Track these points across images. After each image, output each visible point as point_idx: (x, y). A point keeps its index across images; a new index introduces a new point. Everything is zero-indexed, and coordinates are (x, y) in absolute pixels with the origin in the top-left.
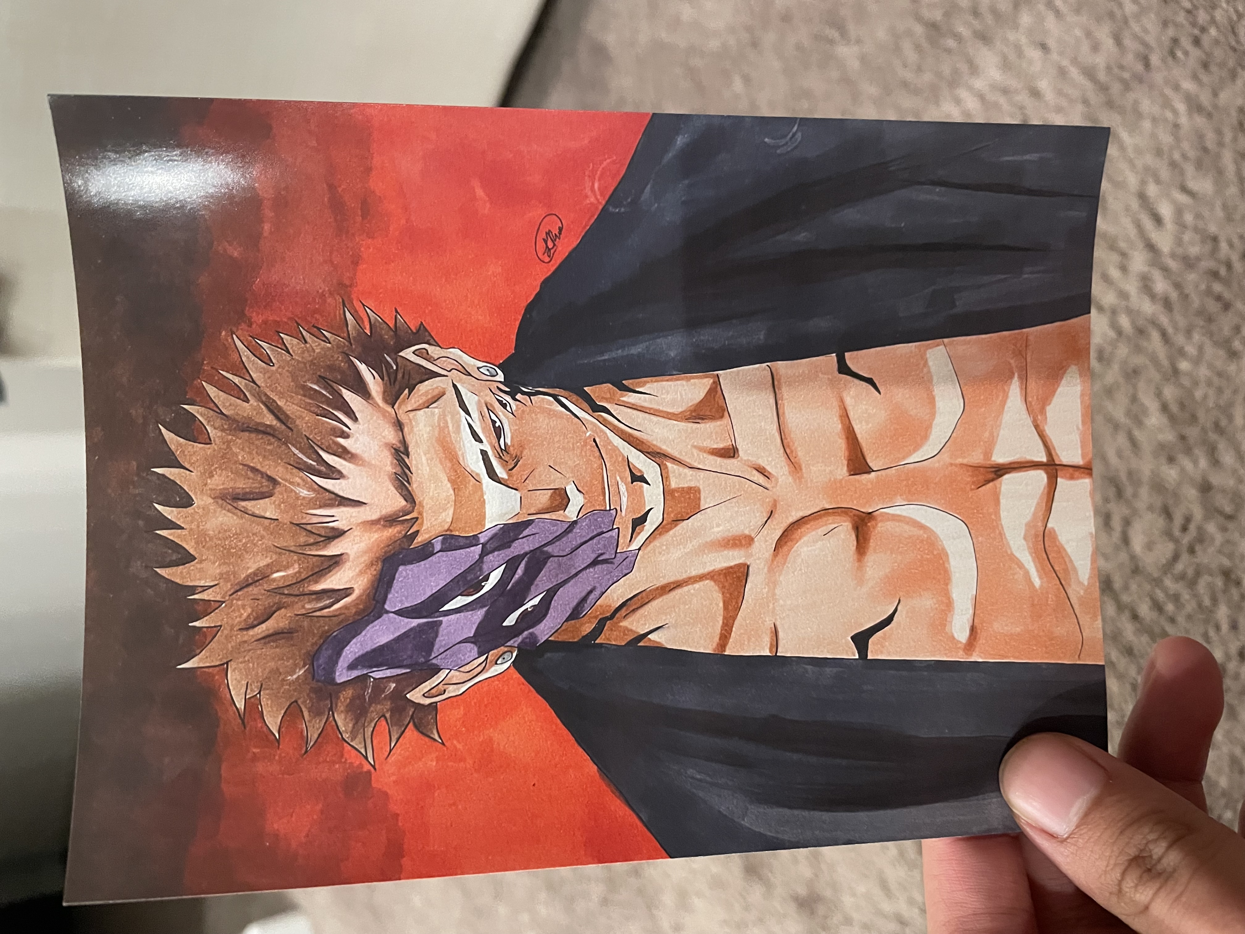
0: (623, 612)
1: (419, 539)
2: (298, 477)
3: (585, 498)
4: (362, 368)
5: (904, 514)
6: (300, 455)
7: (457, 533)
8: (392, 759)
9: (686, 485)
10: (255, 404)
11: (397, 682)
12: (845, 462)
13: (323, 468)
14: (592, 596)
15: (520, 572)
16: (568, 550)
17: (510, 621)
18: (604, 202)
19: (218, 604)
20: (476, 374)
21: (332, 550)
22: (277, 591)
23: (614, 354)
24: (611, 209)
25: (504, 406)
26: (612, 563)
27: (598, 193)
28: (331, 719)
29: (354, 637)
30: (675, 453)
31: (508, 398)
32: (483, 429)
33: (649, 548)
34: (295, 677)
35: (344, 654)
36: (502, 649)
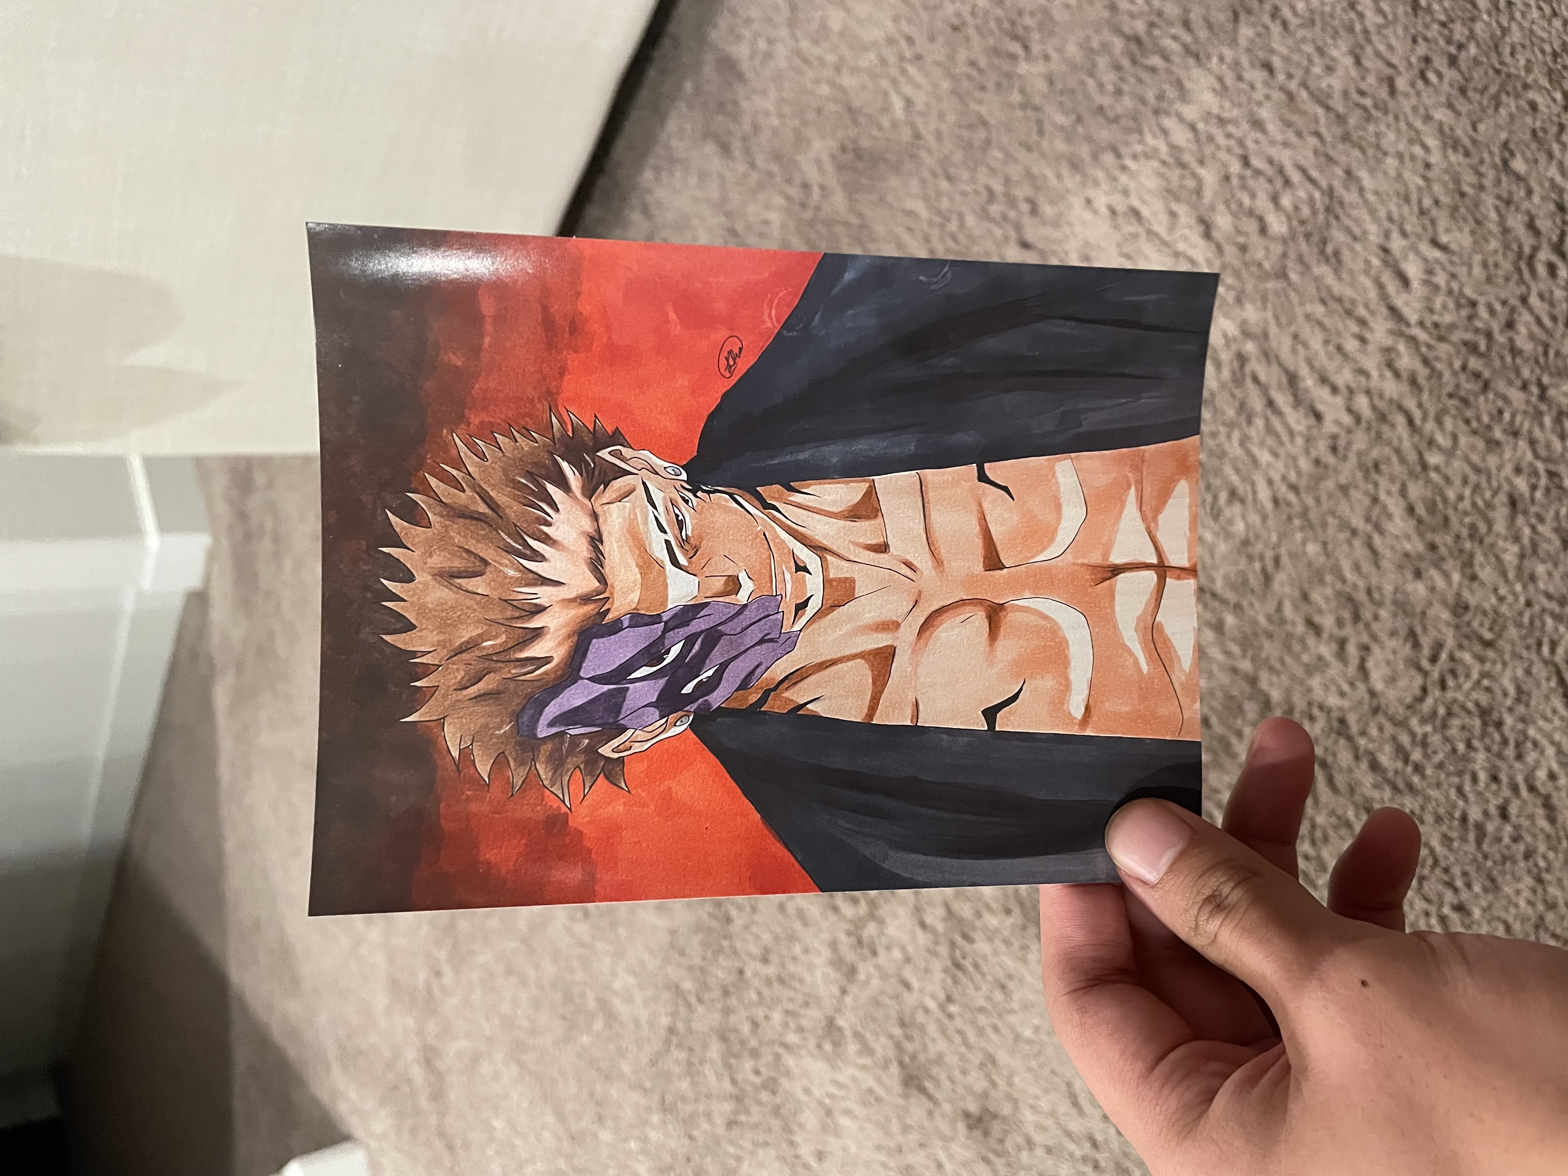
0: (785, 685)
1: (610, 616)
2: (506, 559)
3: (755, 585)
4: (565, 465)
5: (1032, 606)
6: (509, 540)
7: (643, 612)
8: (585, 803)
9: (842, 576)
10: (471, 494)
11: (591, 739)
12: (982, 560)
13: (528, 552)
14: (759, 670)
15: (697, 647)
16: (739, 630)
17: (688, 689)
18: (779, 327)
19: (436, 667)
20: (662, 472)
21: (536, 623)
22: (487, 657)
23: (783, 460)
24: (785, 333)
25: (687, 502)
26: (777, 642)
27: (774, 319)
28: (533, 768)
29: (553, 699)
30: (835, 548)
31: (690, 495)
32: (668, 522)
33: (809, 630)
34: (502, 731)
35: (544, 713)
36: (680, 713)
